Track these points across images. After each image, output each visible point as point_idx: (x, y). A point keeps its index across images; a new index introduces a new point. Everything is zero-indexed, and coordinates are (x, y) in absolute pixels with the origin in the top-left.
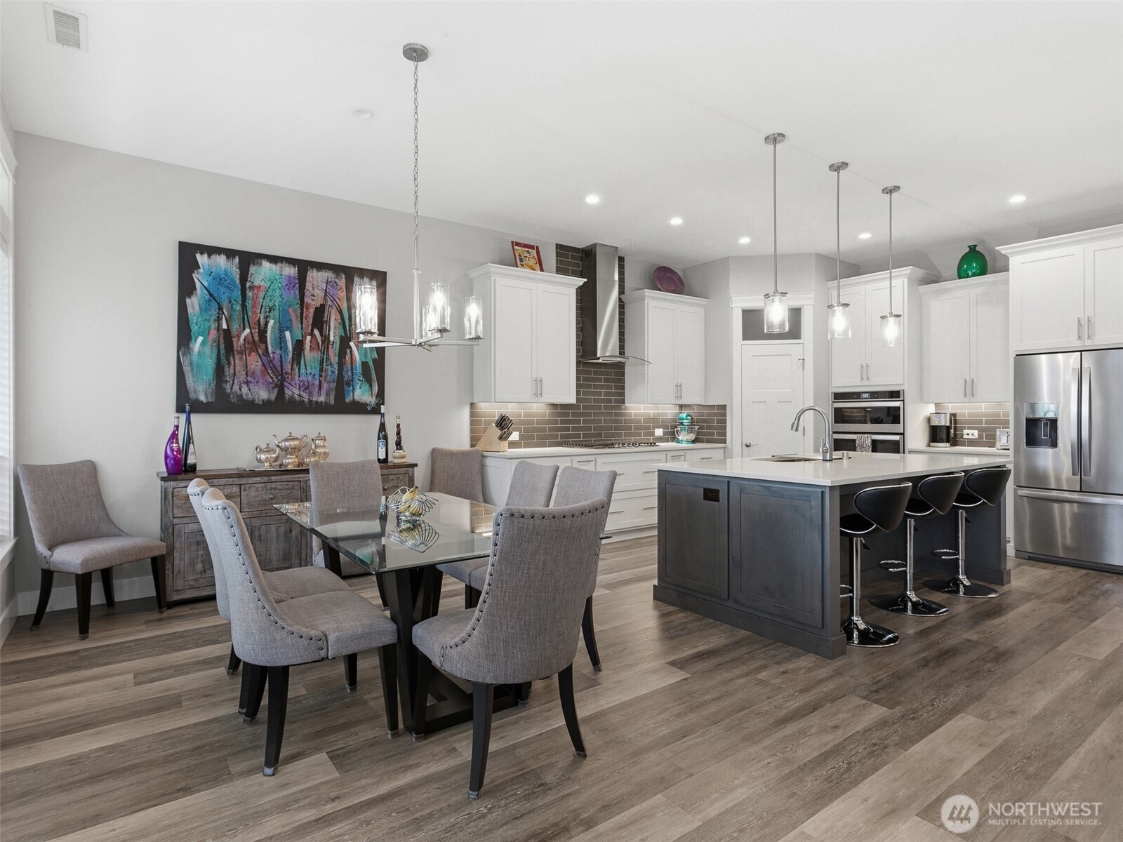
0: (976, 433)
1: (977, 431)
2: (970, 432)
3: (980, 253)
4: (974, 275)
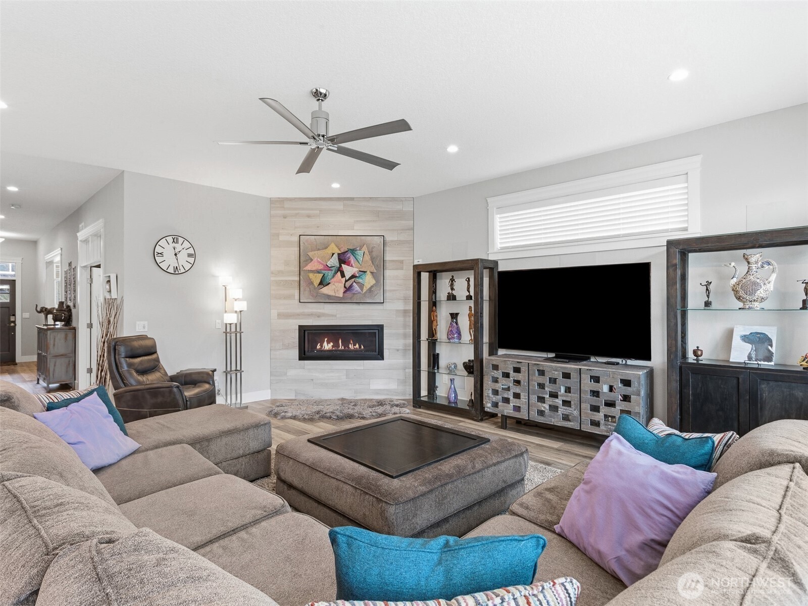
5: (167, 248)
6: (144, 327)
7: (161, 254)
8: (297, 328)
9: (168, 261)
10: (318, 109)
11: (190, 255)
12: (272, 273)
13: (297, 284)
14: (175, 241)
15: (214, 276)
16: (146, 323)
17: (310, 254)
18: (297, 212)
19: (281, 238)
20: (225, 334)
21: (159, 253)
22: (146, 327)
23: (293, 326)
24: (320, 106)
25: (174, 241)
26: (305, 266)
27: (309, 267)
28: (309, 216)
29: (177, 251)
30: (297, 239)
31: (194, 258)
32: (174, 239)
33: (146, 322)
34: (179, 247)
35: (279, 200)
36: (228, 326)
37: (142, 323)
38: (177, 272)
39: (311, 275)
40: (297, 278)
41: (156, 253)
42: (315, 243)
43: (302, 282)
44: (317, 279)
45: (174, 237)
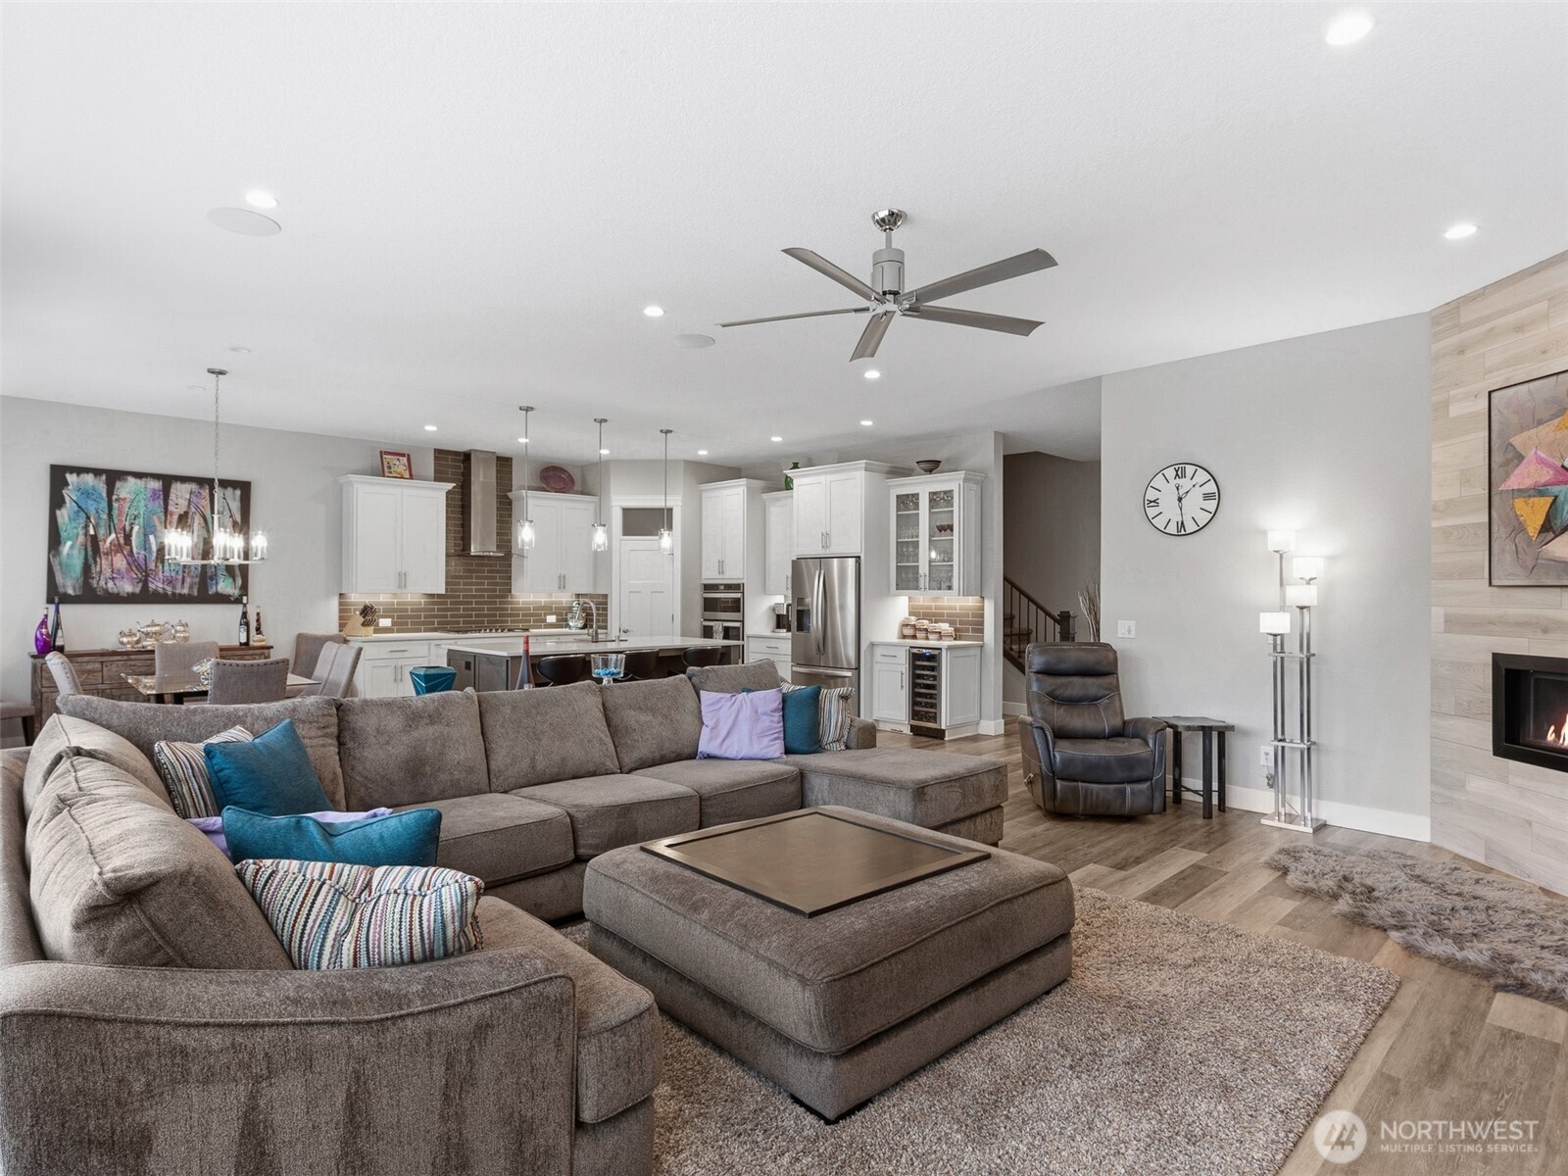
5: (1166, 490)
6: (1129, 631)
7: (1154, 501)
8: (1489, 660)
9: (1169, 511)
10: (884, 247)
11: (1207, 497)
12: (1434, 508)
14: (1180, 474)
16: (1132, 624)
17: (1518, 441)
18: (1489, 325)
19: (1454, 410)
21: (1151, 502)
22: (1133, 629)
24: (889, 240)
25: (1177, 475)
26: (1505, 481)
27: (1513, 483)
28: (1518, 328)
29: (1182, 491)
31: (1216, 501)
32: (1177, 471)
33: (1134, 622)
34: (1185, 483)
37: (1127, 623)
38: (1183, 532)
39: (1520, 504)
40: (1486, 517)
41: (1146, 502)
42: (1530, 404)
43: (1495, 528)
44: (1535, 513)
45: (1177, 467)
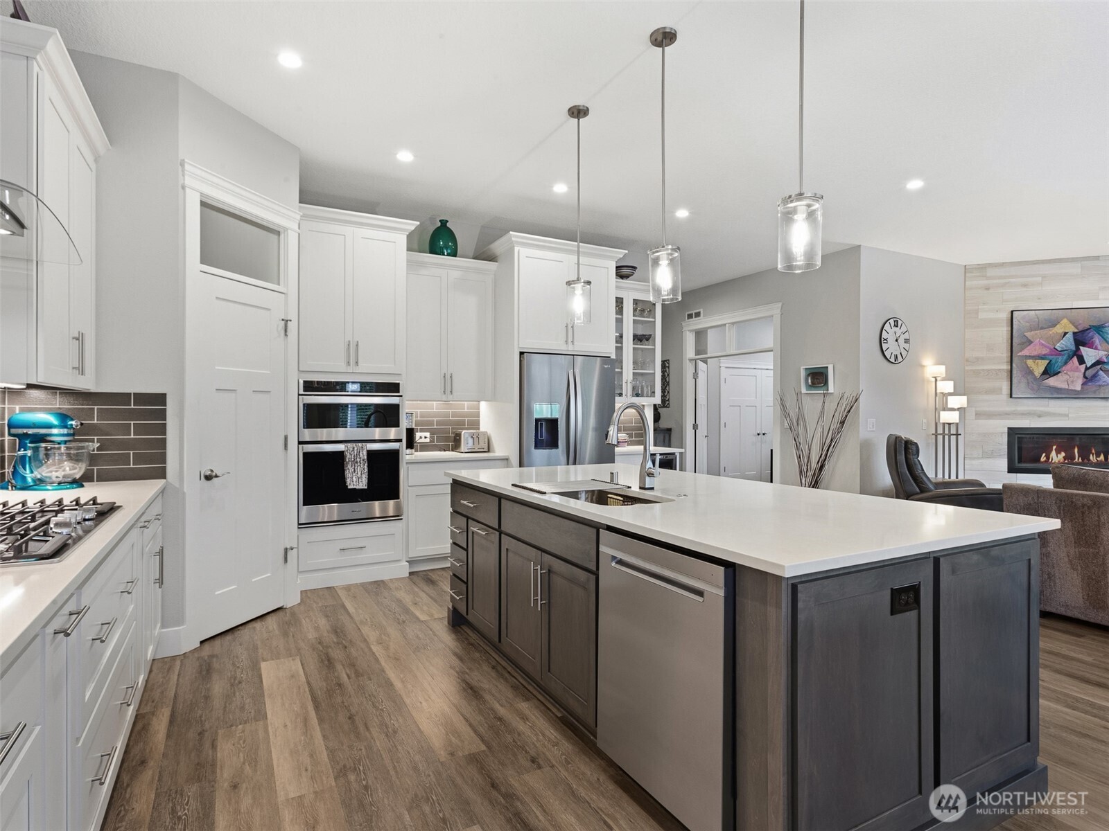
0: (428, 434)
1: (429, 433)
2: (423, 434)
3: (450, 230)
4: (448, 255)
5: (890, 333)
6: (873, 426)
8: (1006, 430)
9: (891, 348)
11: (906, 341)
12: (967, 361)
13: (1006, 375)
15: (923, 366)
16: (874, 420)
17: (1029, 334)
18: (1007, 280)
19: (982, 315)
20: (934, 436)
21: (884, 340)
22: (875, 425)
23: (1000, 428)
25: (895, 324)
26: (1021, 351)
27: (1026, 352)
28: (1025, 285)
29: (897, 336)
30: (1006, 315)
31: (909, 344)
32: (895, 322)
34: (898, 331)
35: (979, 267)
36: (947, 426)
38: (897, 362)
39: (1030, 362)
40: (1006, 367)
41: (882, 339)
42: (1037, 319)
43: (1014, 372)
44: (1039, 367)
45: (895, 320)
